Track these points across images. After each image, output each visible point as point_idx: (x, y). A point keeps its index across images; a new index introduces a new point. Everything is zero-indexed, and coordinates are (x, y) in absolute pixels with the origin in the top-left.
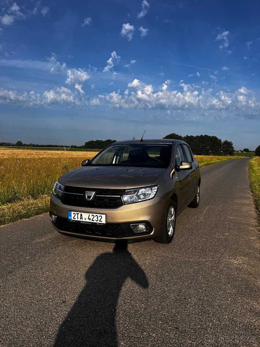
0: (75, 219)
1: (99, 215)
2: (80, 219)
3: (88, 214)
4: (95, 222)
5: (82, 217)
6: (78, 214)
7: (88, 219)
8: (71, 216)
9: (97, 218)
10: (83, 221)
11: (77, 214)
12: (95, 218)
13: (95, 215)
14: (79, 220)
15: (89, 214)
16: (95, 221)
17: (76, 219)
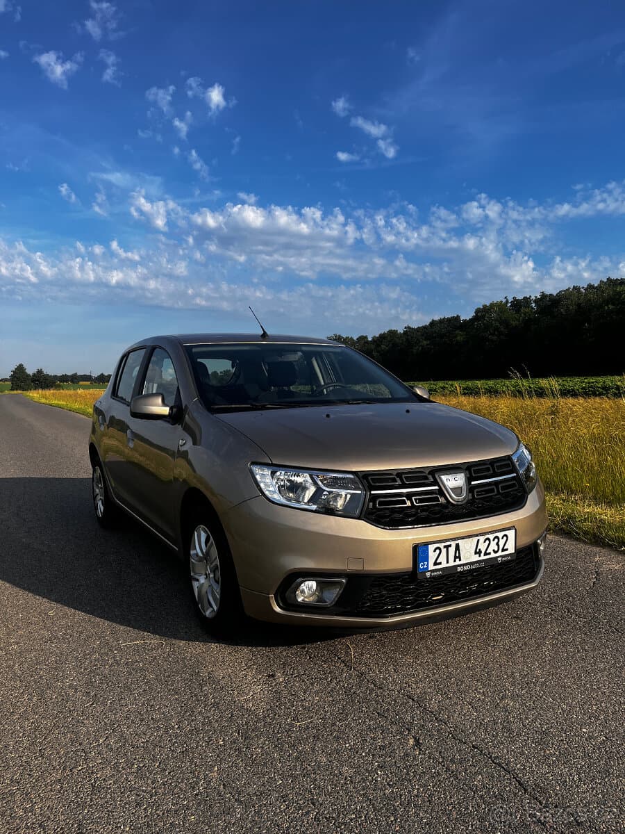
0: (440, 563)
1: (500, 535)
2: (455, 561)
3: (475, 539)
4: (493, 555)
5: (459, 553)
6: (447, 547)
7: (476, 553)
8: (427, 559)
9: (498, 544)
10: (463, 565)
11: (445, 547)
12: (493, 546)
13: (491, 537)
14: (451, 563)
15: (478, 538)
16: (492, 553)
17: (444, 565)
